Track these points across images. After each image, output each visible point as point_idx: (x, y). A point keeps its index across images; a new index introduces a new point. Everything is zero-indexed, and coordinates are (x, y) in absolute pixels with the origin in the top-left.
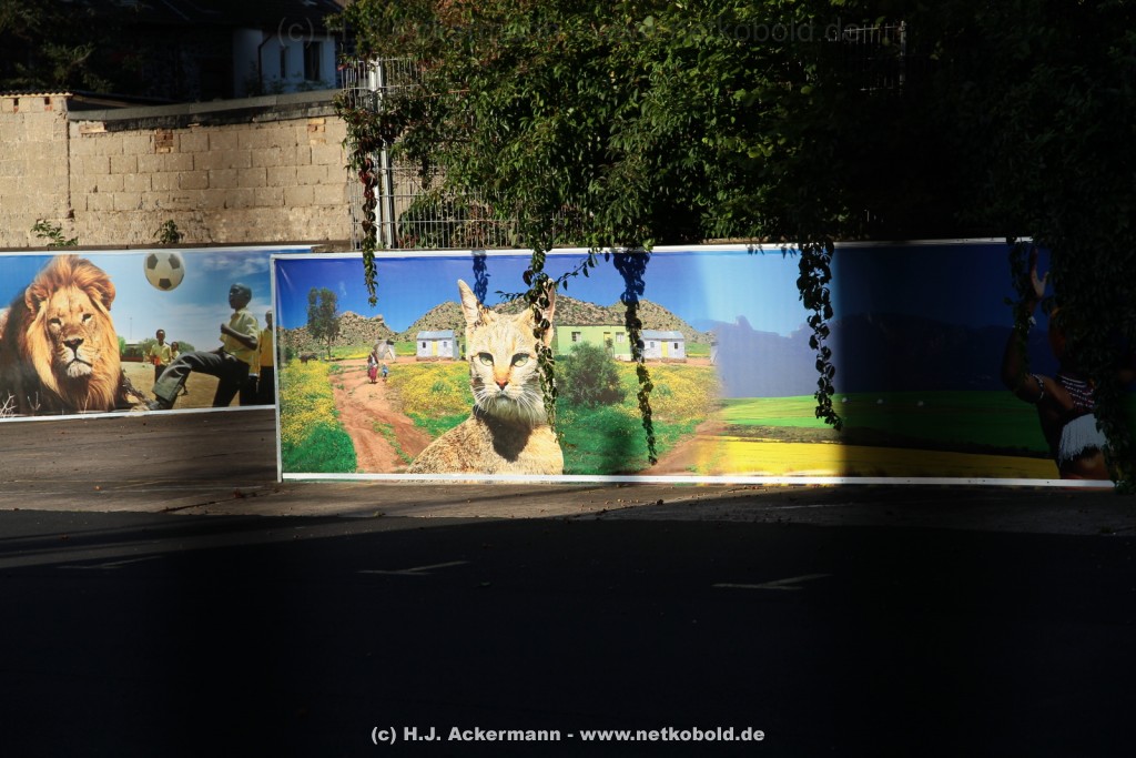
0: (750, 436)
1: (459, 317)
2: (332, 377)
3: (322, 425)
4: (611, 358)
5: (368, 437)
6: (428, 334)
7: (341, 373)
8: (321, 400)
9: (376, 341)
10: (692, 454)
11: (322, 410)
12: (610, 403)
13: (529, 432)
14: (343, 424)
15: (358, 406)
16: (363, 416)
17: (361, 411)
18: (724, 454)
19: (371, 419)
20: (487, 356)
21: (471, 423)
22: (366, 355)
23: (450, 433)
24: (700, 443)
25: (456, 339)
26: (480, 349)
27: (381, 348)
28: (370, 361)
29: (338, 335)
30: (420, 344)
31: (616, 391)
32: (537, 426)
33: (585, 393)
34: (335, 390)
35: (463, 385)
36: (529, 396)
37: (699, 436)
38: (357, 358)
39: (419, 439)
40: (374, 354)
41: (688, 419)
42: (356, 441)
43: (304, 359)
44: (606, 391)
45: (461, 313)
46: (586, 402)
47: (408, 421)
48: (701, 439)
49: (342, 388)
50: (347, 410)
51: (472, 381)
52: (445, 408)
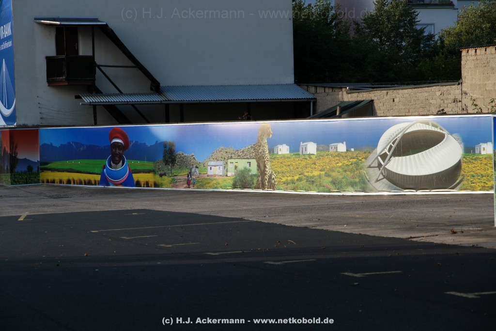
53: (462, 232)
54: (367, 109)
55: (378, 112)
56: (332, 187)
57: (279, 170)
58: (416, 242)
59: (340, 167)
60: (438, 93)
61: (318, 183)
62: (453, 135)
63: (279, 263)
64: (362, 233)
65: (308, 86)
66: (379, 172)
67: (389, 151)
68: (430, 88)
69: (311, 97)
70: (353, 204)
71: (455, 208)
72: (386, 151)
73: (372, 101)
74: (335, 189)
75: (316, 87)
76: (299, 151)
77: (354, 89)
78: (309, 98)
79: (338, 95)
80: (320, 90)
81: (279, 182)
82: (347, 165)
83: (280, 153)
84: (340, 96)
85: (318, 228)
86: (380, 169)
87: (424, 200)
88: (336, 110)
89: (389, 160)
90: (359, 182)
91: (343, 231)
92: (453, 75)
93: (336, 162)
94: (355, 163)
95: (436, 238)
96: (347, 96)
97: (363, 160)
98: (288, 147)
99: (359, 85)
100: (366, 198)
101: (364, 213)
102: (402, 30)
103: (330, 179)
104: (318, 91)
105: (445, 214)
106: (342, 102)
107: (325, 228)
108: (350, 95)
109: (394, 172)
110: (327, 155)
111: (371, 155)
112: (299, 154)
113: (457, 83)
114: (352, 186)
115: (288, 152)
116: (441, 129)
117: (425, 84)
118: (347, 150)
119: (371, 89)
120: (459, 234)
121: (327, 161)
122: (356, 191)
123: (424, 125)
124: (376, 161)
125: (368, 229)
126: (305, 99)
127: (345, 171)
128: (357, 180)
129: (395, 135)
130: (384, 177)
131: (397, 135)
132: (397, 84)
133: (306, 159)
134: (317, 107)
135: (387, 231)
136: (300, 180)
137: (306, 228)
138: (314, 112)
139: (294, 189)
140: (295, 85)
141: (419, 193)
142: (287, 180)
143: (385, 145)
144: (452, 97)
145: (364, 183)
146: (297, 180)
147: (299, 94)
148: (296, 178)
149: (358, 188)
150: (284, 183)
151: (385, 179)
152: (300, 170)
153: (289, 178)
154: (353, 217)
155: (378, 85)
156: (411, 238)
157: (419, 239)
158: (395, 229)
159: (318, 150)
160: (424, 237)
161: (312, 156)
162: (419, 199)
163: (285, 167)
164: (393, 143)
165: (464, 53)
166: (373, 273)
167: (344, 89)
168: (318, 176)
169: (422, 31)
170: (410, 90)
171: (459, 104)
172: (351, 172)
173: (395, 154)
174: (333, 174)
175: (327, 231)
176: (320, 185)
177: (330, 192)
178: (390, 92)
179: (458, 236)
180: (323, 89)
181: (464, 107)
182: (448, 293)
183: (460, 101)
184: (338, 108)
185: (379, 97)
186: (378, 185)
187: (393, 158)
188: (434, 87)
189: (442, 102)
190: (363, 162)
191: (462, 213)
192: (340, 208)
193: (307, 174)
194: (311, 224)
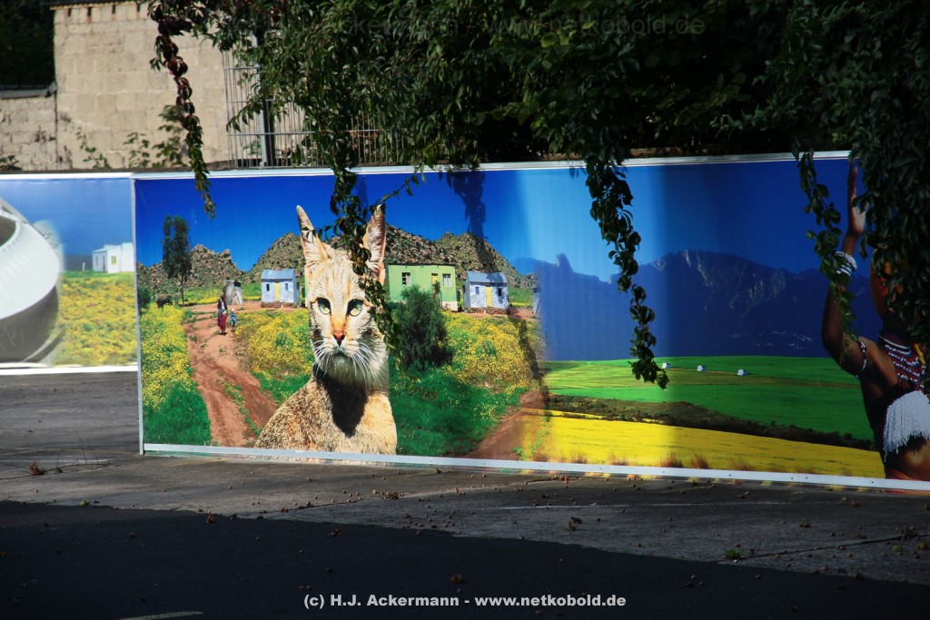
0: (573, 410)
1: (298, 254)
2: (186, 326)
3: (178, 385)
4: (439, 306)
5: (220, 401)
6: (271, 274)
7: (195, 320)
8: (176, 354)
9: (225, 284)
10: (517, 431)
11: (178, 367)
12: (439, 365)
13: (365, 400)
14: (197, 385)
15: (209, 362)
16: (215, 375)
17: (213, 369)
18: (548, 433)
19: (222, 379)
20: (324, 302)
21: (311, 386)
22: (215, 299)
23: (292, 399)
24: (525, 418)
25: (296, 280)
26: (318, 294)
27: (230, 291)
28: (219, 306)
29: (190, 273)
30: (264, 285)
31: (444, 349)
32: (372, 392)
33: (416, 352)
34: (189, 342)
35: (304, 339)
36: (364, 353)
37: (523, 410)
38: (207, 303)
39: (265, 405)
40: (223, 298)
41: (513, 387)
42: (209, 406)
43: (161, 303)
44: (435, 348)
45: (300, 248)
46: (417, 362)
47: (254, 382)
48: (525, 414)
49: (195, 339)
50: (201, 367)
51: (312, 333)
52: (288, 368)
53: (59, 471)
62: (37, 224)
71: (42, 411)
105: (16, 426)
113: (45, 92)
116: (5, 210)
120: (52, 475)
144: (32, 128)
165: (60, 15)
171: (51, 146)
179: (49, 480)
181: (62, 153)
183: (52, 139)
189: (7, 139)
191: (60, 424)
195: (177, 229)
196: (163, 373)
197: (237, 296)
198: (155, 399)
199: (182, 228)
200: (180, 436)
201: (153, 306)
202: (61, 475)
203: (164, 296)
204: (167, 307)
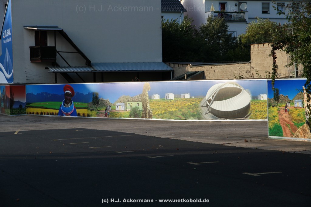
2: (278, 111)
3: (276, 124)
5: (285, 127)
6: (297, 101)
7: (280, 110)
8: (276, 117)
9: (286, 102)
11: (276, 120)
14: (280, 124)
15: (283, 119)
16: (284, 122)
19: (286, 123)
21: (305, 125)
23: (301, 127)
28: (285, 107)
29: (279, 100)
30: (295, 103)
34: (279, 115)
38: (283, 107)
39: (295, 128)
40: (286, 105)
42: (283, 128)
43: (273, 106)
47: (293, 123)
50: (281, 120)
51: (306, 113)
52: (300, 121)
53: (251, 141)
54: (201, 76)
55: (207, 77)
56: (182, 117)
57: (154, 108)
58: (227, 146)
59: (186, 106)
60: (238, 68)
61: (175, 115)
62: (246, 90)
63: (154, 157)
64: (198, 142)
65: (170, 63)
66: (207, 109)
67: (212, 98)
68: (234, 65)
69: (171, 69)
70: (193, 126)
71: (247, 129)
72: (211, 98)
73: (204, 71)
74: (184, 118)
75: (174, 64)
76: (165, 98)
77: (194, 65)
78: (170, 70)
79: (186, 68)
80: (176, 66)
81: (154, 114)
82: (190, 105)
83: (154, 99)
84: (187, 69)
85: (175, 138)
86: (207, 108)
87: (231, 124)
88: (185, 76)
89: (212, 103)
90: (197, 114)
91: (188, 140)
92: (246, 58)
93: (185, 103)
94: (194, 104)
95: (237, 144)
96: (190, 69)
97: (199, 103)
98: (159, 96)
99: (197, 63)
100: (200, 123)
101: (199, 131)
102: (220, 34)
103: (181, 113)
104: (175, 66)
105: (242, 132)
106: (188, 72)
107: (178, 139)
108: (192, 68)
109: (215, 109)
110: (179, 100)
111: (203, 100)
112: (164, 100)
113: (248, 62)
114: (193, 117)
115: (159, 99)
116: (240, 87)
117: (231, 63)
118: (190, 98)
119: (203, 65)
120: (249, 142)
121: (180, 103)
122: (195, 119)
123: (231, 84)
124: (206, 104)
125: (201, 139)
126: (168, 70)
127: (189, 109)
128: (195, 113)
129: (215, 89)
130: (210, 112)
131: (216, 90)
132: (217, 63)
133: (168, 102)
134: (175, 75)
135: (211, 140)
136: (165, 113)
137: (168, 138)
138: (173, 77)
139: (162, 118)
140: (163, 63)
141: (228, 120)
142: (158, 113)
143: (210, 95)
144: (246, 70)
145: (199, 115)
146: (164, 113)
147: (165, 67)
148: (163, 112)
149: (196, 117)
150: (157, 115)
151: (210, 113)
152: (165, 108)
153: (160, 112)
154: (193, 133)
155: (207, 63)
156: (224, 144)
157: (228, 145)
158: (216, 139)
159: (175, 97)
160: (231, 143)
161: (172, 101)
162: (228, 123)
163: (157, 106)
164: (215, 94)
165: (252, 46)
166: (204, 163)
167: (189, 65)
168: (174, 111)
169: (230, 35)
170: (224, 66)
171: (250, 73)
172: (192, 109)
173: (215, 100)
174: (183, 110)
175: (179, 140)
176: (176, 116)
177: (181, 119)
178: (213, 67)
179: (249, 143)
180: (178, 65)
181: (252, 75)
182: (244, 173)
183: (250, 72)
184: (186, 75)
185: (207, 69)
186: (207, 116)
187: (214, 102)
188: (236, 65)
189: (240, 72)
190: (199, 104)
191: (251, 131)
192: (186, 128)
193: (169, 110)
194: (171, 136)
195: (277, 91)
196: (273, 121)
197: (289, 105)
198: (272, 127)
199: (278, 91)
200: (277, 135)
201: (271, 107)
202: (251, 142)
203: (274, 105)
204: (274, 107)
